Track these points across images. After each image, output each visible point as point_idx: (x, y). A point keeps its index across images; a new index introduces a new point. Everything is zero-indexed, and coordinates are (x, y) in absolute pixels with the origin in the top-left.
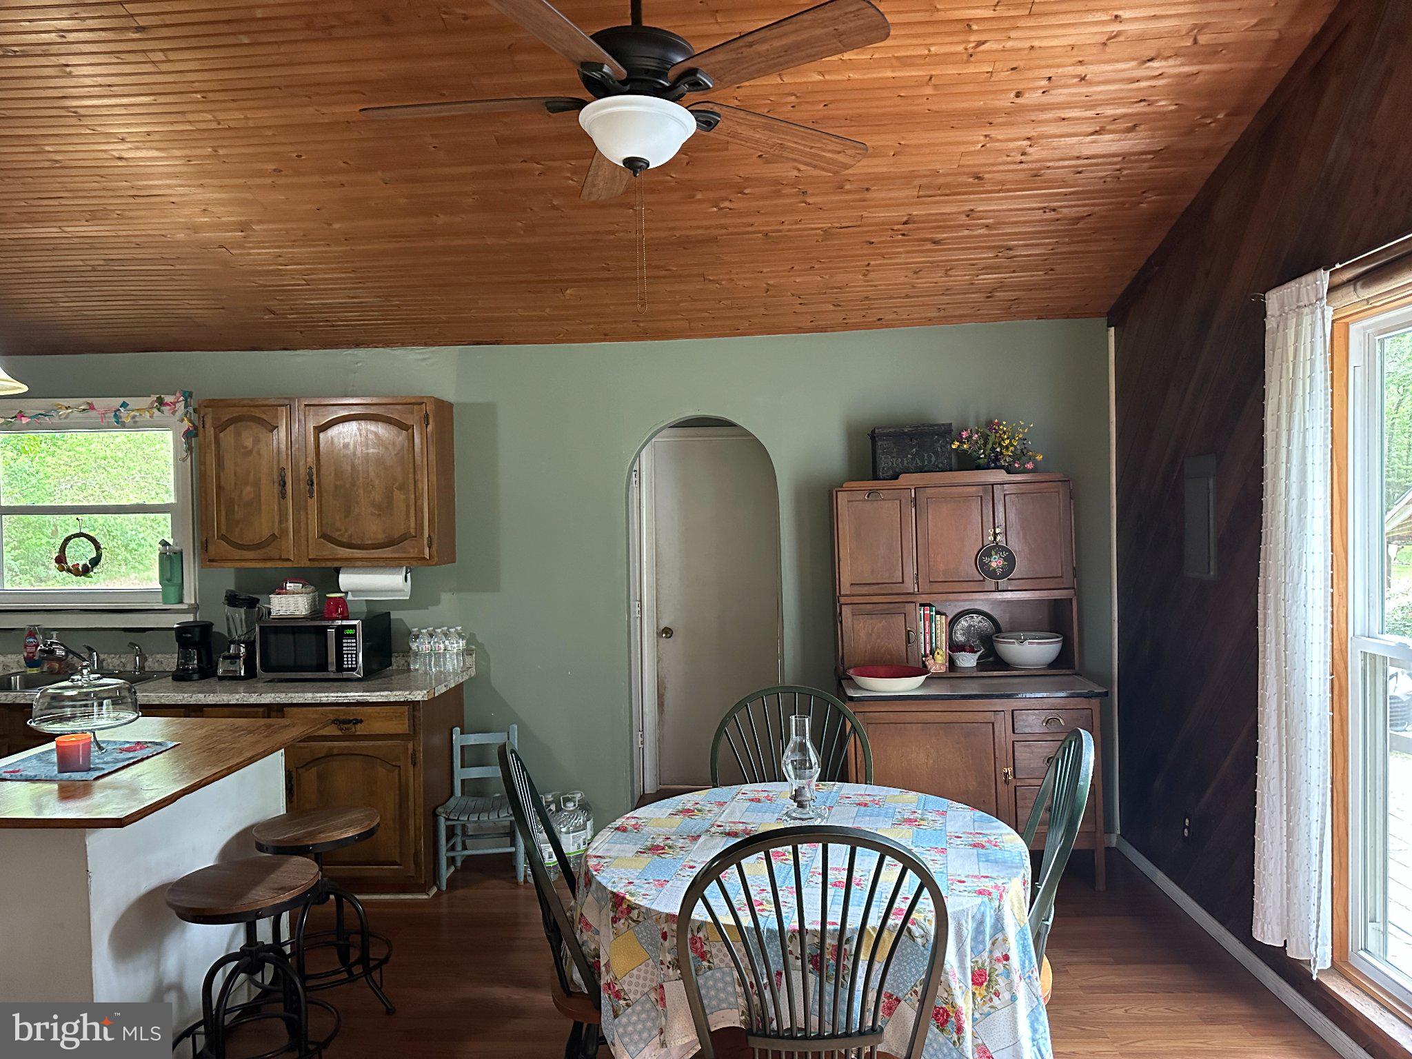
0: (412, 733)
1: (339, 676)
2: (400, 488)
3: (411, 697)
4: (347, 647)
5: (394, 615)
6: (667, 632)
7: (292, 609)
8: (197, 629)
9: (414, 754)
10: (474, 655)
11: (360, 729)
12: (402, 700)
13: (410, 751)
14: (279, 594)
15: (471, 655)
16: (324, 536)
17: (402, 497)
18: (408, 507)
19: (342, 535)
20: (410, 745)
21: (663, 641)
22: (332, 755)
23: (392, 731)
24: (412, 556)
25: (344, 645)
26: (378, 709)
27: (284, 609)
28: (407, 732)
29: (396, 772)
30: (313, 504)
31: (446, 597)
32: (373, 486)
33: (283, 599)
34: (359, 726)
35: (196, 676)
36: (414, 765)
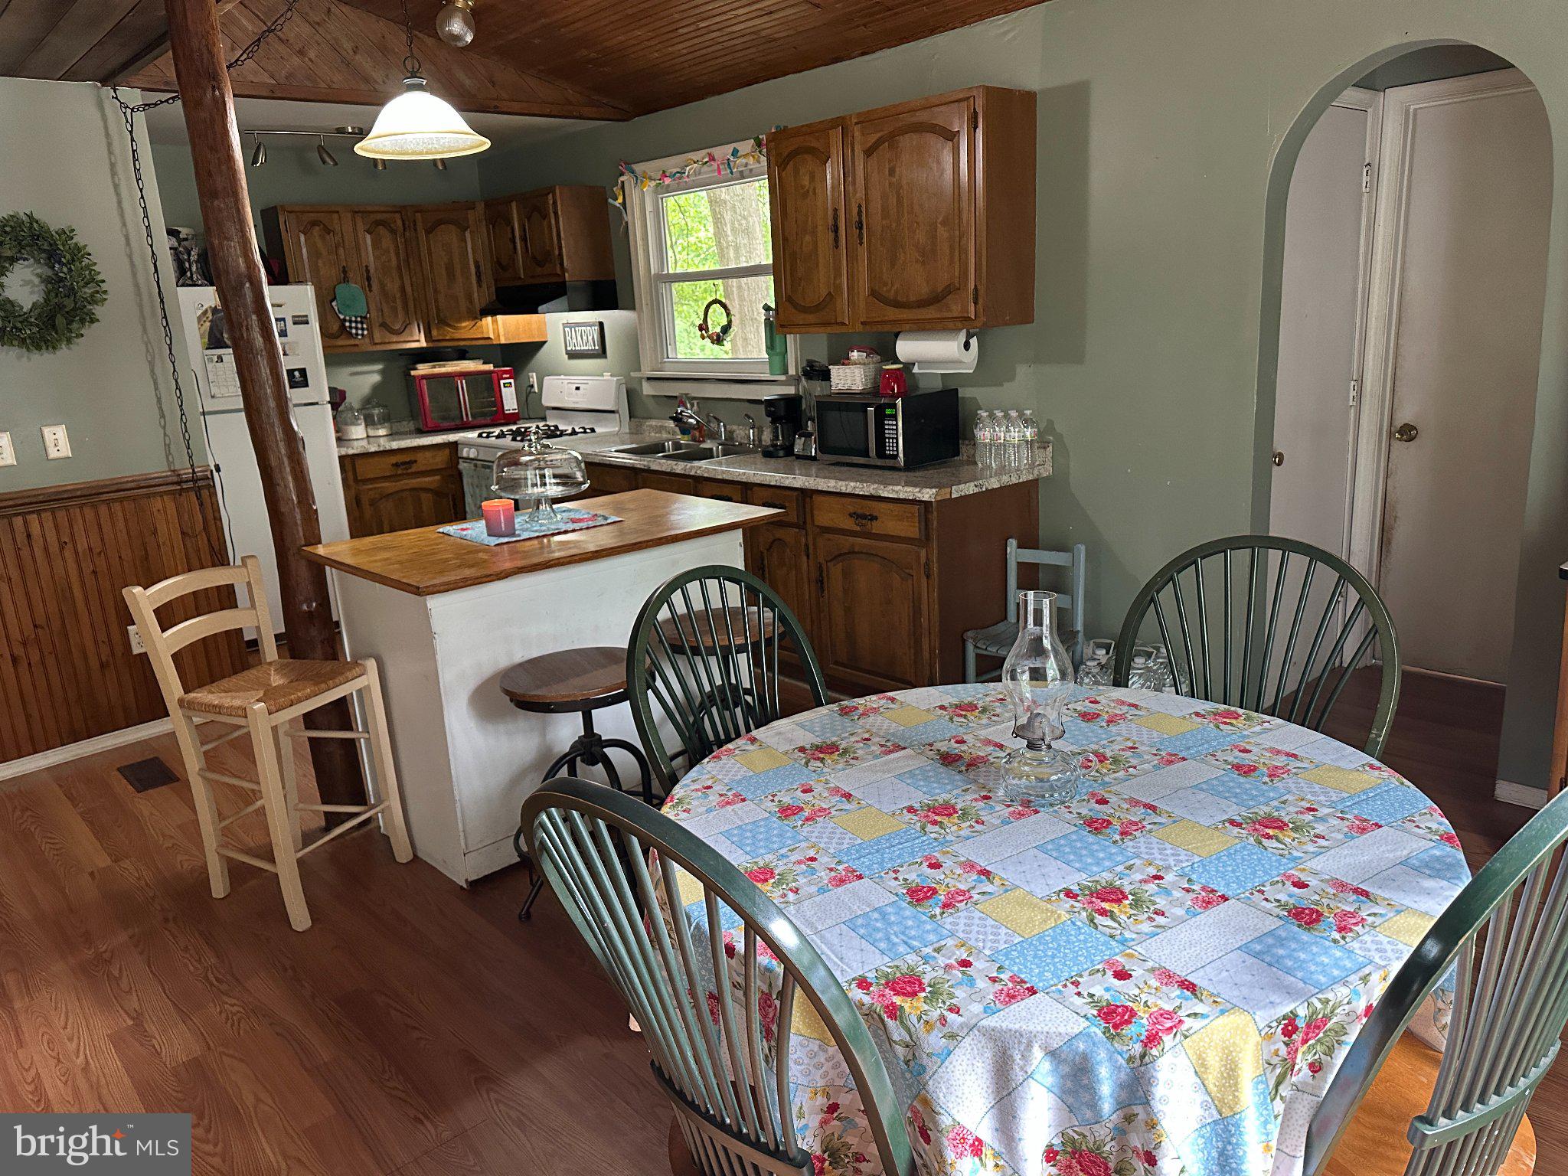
0: (923, 538)
1: (879, 462)
2: (944, 223)
3: (919, 495)
4: (889, 429)
5: (963, 393)
6: (1408, 433)
7: (849, 382)
8: (782, 403)
9: (927, 564)
10: (1050, 449)
11: (876, 527)
12: (911, 498)
13: (923, 560)
14: (843, 364)
15: (1045, 448)
16: (873, 293)
17: (946, 235)
18: (952, 248)
19: (889, 291)
20: (923, 553)
21: (1398, 446)
22: (854, 552)
23: (903, 534)
24: (955, 315)
25: (886, 427)
26: (891, 506)
27: (843, 382)
28: (917, 536)
29: (910, 582)
30: (863, 252)
31: (1022, 370)
32: (917, 223)
33: (841, 370)
34: (874, 523)
35: (781, 453)
36: (928, 577)
